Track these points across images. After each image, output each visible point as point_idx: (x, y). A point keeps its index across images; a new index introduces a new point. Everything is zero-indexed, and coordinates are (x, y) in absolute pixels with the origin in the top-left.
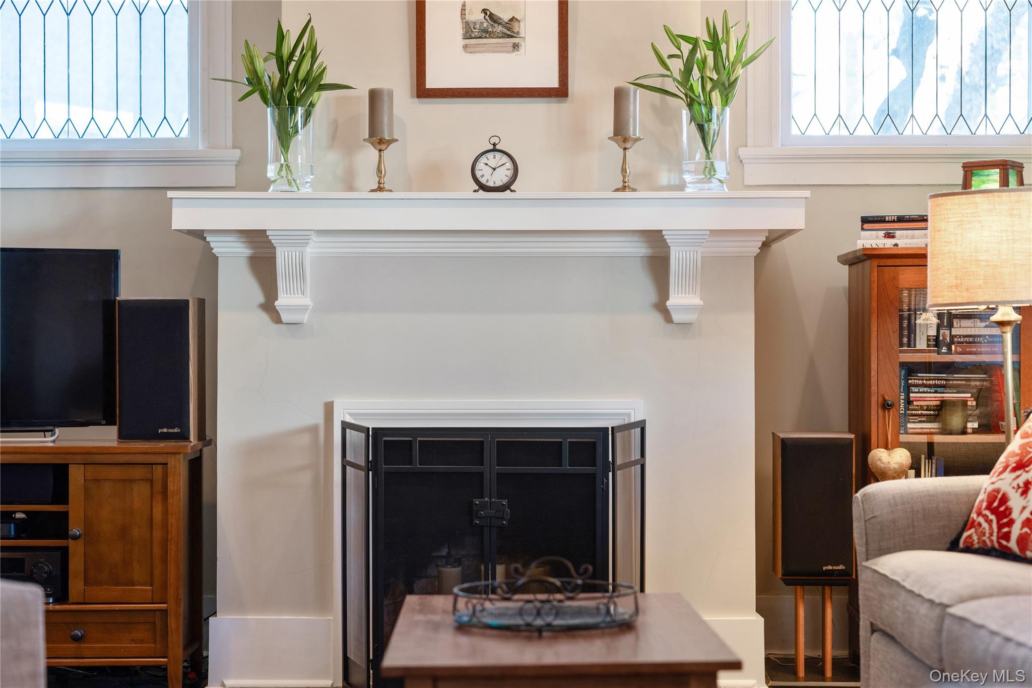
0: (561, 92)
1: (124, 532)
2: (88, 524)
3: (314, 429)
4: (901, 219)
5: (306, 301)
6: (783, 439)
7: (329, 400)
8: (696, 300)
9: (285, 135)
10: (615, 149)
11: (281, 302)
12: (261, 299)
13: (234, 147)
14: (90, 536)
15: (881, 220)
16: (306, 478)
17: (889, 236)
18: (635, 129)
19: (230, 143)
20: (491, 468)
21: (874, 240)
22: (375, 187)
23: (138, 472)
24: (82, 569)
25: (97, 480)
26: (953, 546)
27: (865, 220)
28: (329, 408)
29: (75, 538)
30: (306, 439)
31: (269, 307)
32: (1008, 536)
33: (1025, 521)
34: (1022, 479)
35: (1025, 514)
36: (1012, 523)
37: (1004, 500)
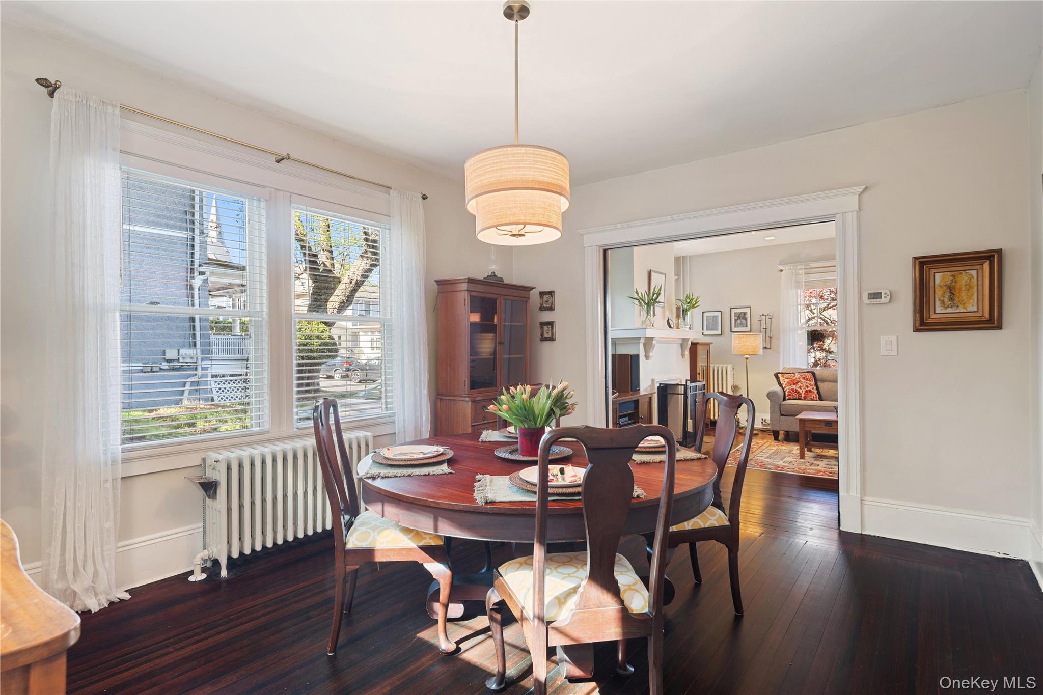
29: (641, 418)
32: (801, 397)
33: (804, 394)
34: (798, 386)
35: (804, 392)
36: (801, 394)
37: (796, 390)
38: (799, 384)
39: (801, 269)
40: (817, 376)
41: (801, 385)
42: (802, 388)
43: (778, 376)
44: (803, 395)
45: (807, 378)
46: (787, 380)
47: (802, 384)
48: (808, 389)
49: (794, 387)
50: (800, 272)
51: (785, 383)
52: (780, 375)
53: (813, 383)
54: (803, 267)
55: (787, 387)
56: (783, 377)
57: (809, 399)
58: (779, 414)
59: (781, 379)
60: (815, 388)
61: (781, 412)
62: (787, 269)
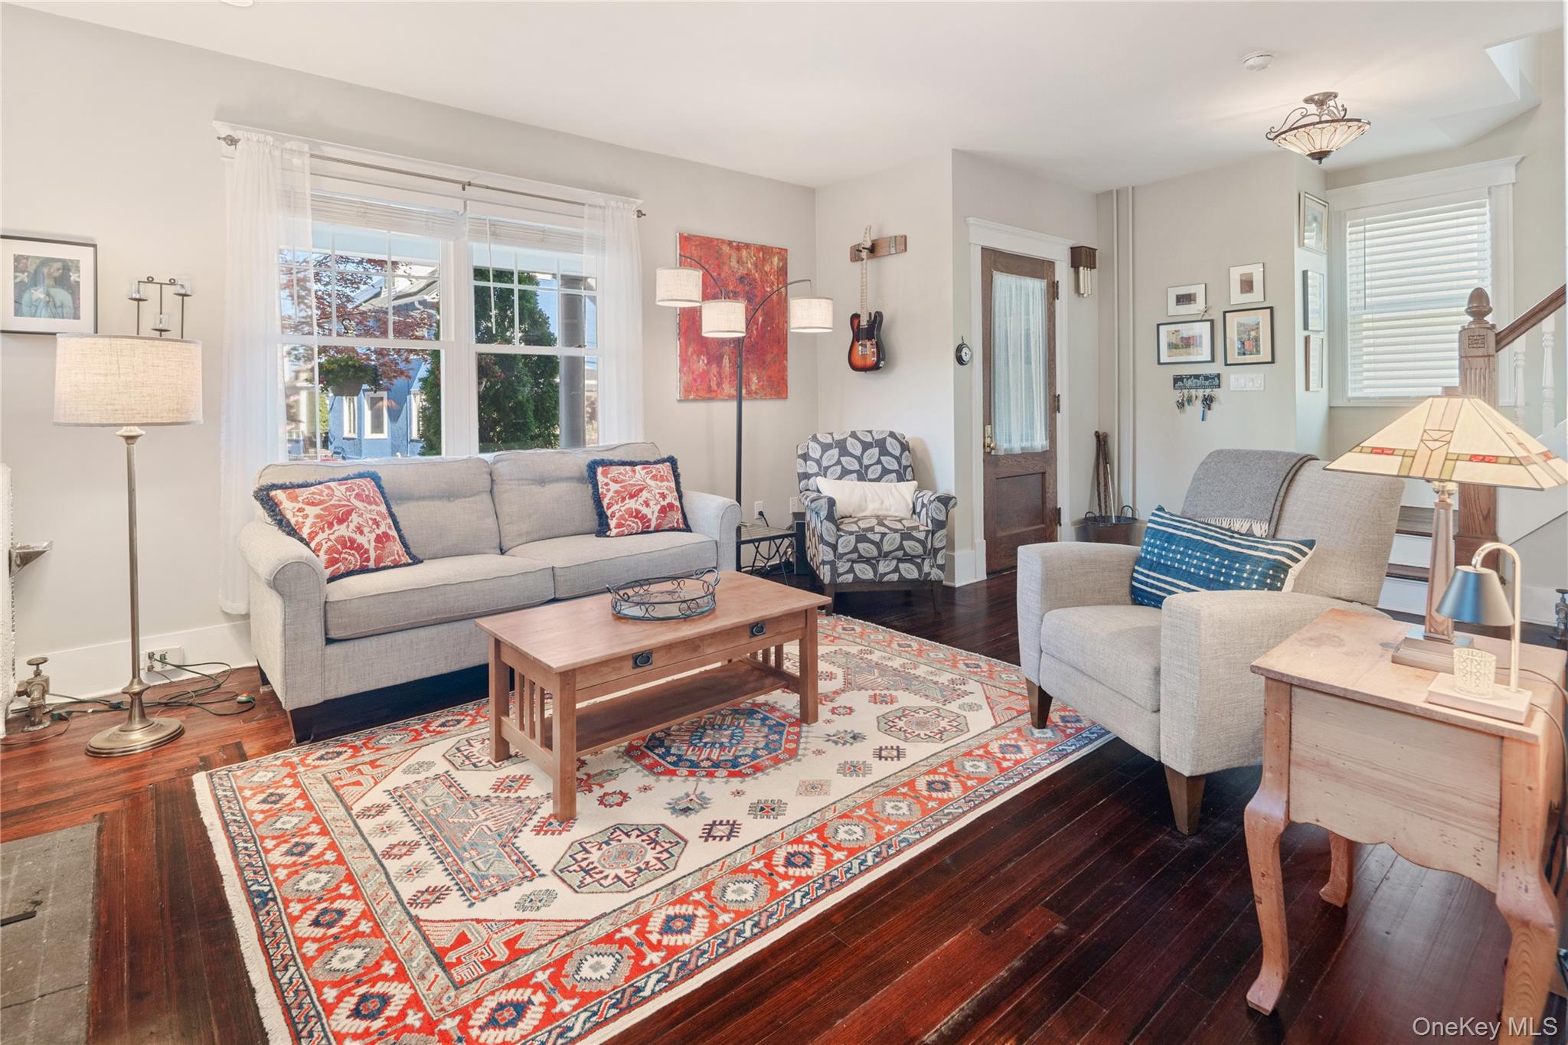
32: (368, 560)
39: (301, 153)
41: (360, 520)
43: (271, 499)
44: (372, 555)
45: (367, 496)
46: (312, 511)
47: (361, 515)
48: (379, 532)
49: (342, 530)
50: (296, 161)
51: (309, 522)
52: (279, 495)
53: (383, 508)
54: (306, 148)
55: (321, 537)
56: (293, 499)
58: (320, 640)
59: (288, 507)
60: (391, 522)
61: (326, 634)
62: (255, 139)
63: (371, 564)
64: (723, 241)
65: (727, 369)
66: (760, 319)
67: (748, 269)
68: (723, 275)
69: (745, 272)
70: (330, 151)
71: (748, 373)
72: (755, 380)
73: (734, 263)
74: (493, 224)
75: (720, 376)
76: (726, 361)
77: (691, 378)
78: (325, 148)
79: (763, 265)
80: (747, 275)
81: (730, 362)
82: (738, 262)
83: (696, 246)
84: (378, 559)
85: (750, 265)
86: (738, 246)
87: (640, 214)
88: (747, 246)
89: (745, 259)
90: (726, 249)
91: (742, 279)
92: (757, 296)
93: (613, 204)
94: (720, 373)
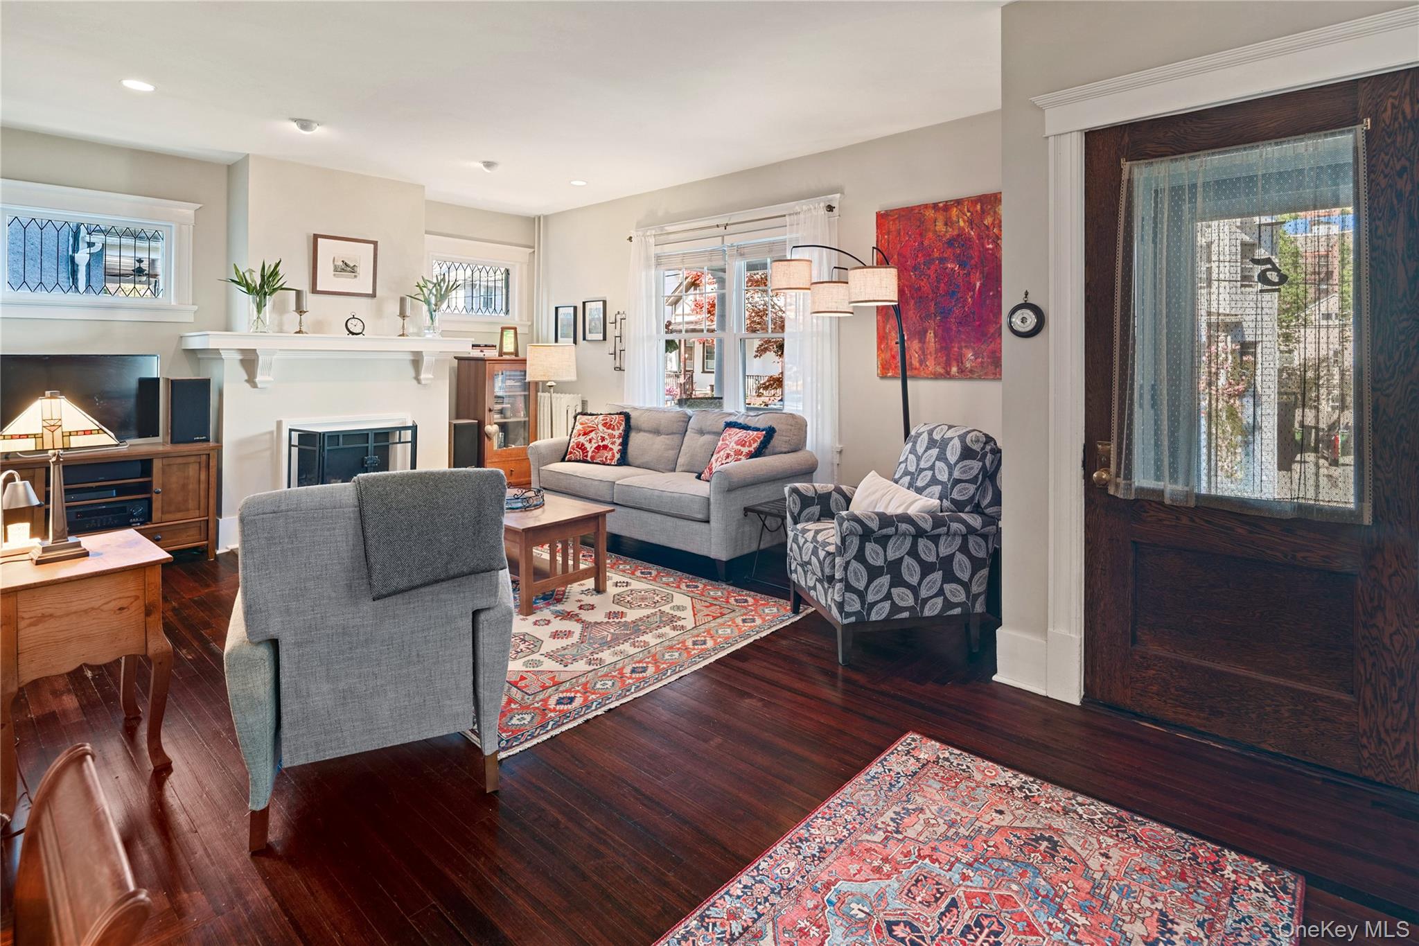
0: (374, 295)
1: (184, 487)
2: (163, 486)
3: (272, 432)
4: (486, 346)
5: (270, 379)
6: (455, 425)
7: (279, 419)
8: (431, 376)
9: (260, 307)
10: (400, 319)
11: (258, 379)
12: (246, 377)
13: (193, 304)
14: (166, 491)
15: (479, 346)
16: (268, 453)
17: (482, 351)
18: (408, 312)
19: (191, 302)
20: (371, 444)
21: (476, 353)
22: (298, 330)
23: (192, 459)
24: (160, 507)
25: (169, 465)
26: (563, 460)
27: (473, 346)
28: (279, 424)
29: (158, 493)
30: (268, 437)
31: (251, 381)
32: (587, 456)
33: (593, 451)
34: (588, 438)
35: (593, 449)
36: (587, 452)
37: (583, 445)
38: (592, 434)
40: (633, 422)
41: (594, 436)
42: (593, 441)
44: (590, 454)
45: (612, 425)
46: (579, 427)
47: (597, 434)
48: (604, 444)
50: (650, 240)
53: (619, 433)
57: (598, 460)
60: (619, 441)
62: (637, 235)
63: (589, 459)
64: (926, 206)
65: (932, 344)
66: (978, 284)
67: (960, 228)
68: (926, 243)
69: (956, 232)
70: (670, 229)
71: (960, 348)
72: (970, 355)
73: (940, 226)
74: (739, 247)
75: (923, 352)
76: (930, 335)
77: (888, 355)
78: (666, 228)
79: (982, 220)
80: (958, 235)
81: (935, 336)
82: (946, 224)
83: (894, 220)
84: (592, 457)
85: (962, 223)
86: (945, 206)
87: (830, 208)
88: (958, 202)
89: (955, 219)
90: (930, 213)
91: (951, 243)
92: (972, 258)
93: (805, 208)
94: (923, 350)
